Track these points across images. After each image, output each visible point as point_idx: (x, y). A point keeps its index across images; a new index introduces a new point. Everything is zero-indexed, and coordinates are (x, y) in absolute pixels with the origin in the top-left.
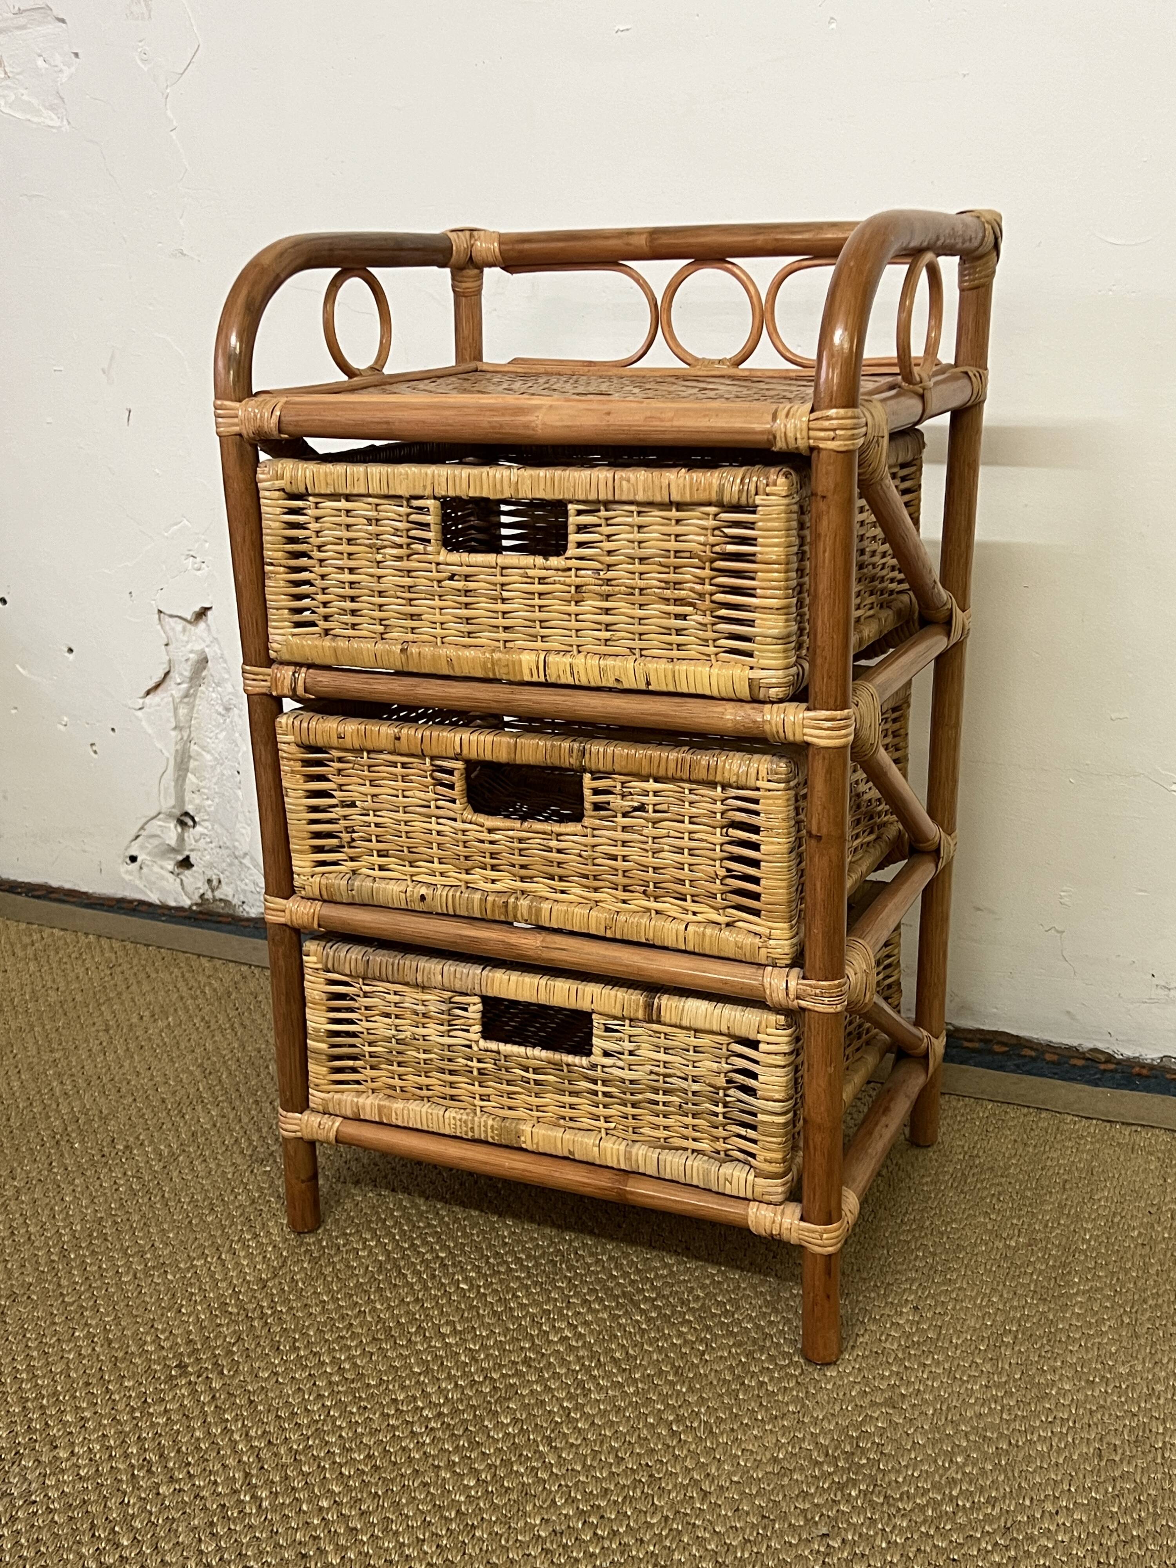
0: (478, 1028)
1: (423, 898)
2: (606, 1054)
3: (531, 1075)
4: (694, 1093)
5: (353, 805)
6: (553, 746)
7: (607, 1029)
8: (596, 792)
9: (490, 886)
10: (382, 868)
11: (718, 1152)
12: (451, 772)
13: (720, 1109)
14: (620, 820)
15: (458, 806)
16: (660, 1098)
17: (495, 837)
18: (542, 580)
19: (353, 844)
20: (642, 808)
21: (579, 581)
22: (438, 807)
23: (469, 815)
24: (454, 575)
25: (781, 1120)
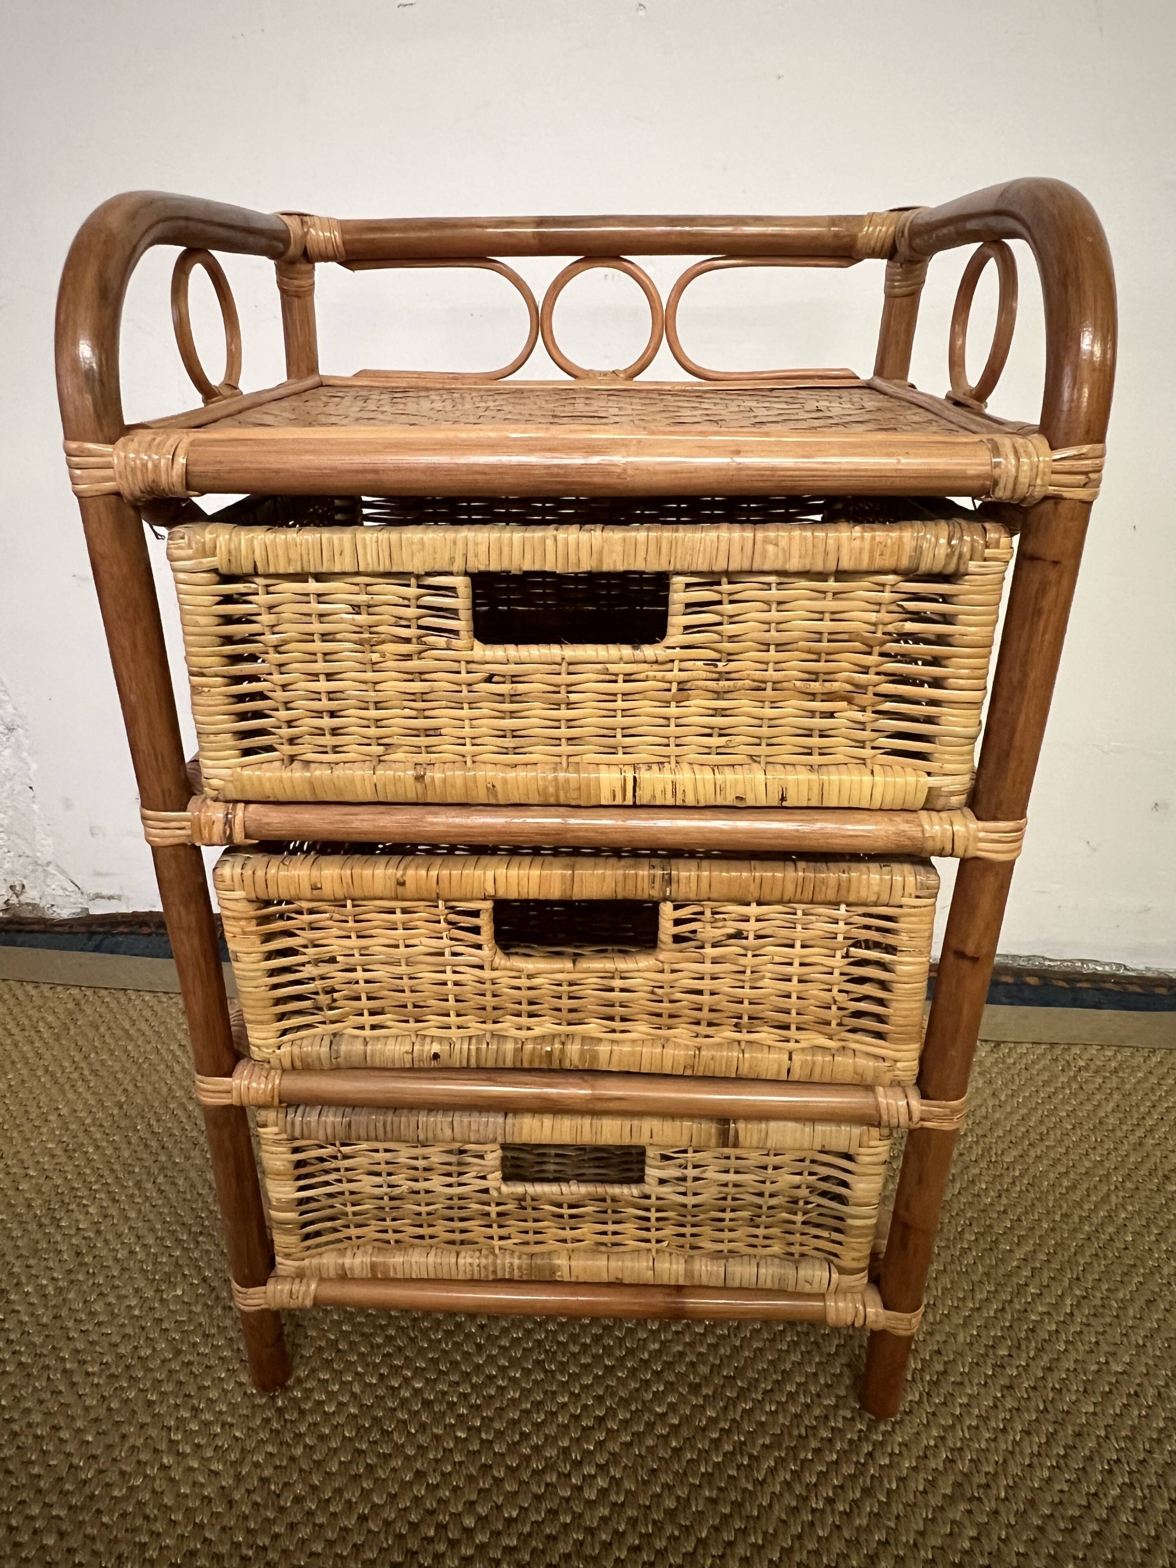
0: (498, 1174)
1: (436, 1056)
2: (662, 1182)
3: (566, 1211)
4: (770, 1208)
5: (333, 960)
6: (625, 877)
7: (665, 1158)
8: (678, 922)
9: (524, 1033)
10: (373, 1027)
11: (792, 1254)
12: (476, 914)
13: (799, 1218)
14: (709, 951)
15: (486, 952)
16: (728, 1215)
17: (535, 982)
18: (629, 678)
19: (334, 1005)
20: (739, 935)
21: (684, 675)
22: (454, 954)
23: (500, 960)
24: (492, 676)
25: (873, 1221)
